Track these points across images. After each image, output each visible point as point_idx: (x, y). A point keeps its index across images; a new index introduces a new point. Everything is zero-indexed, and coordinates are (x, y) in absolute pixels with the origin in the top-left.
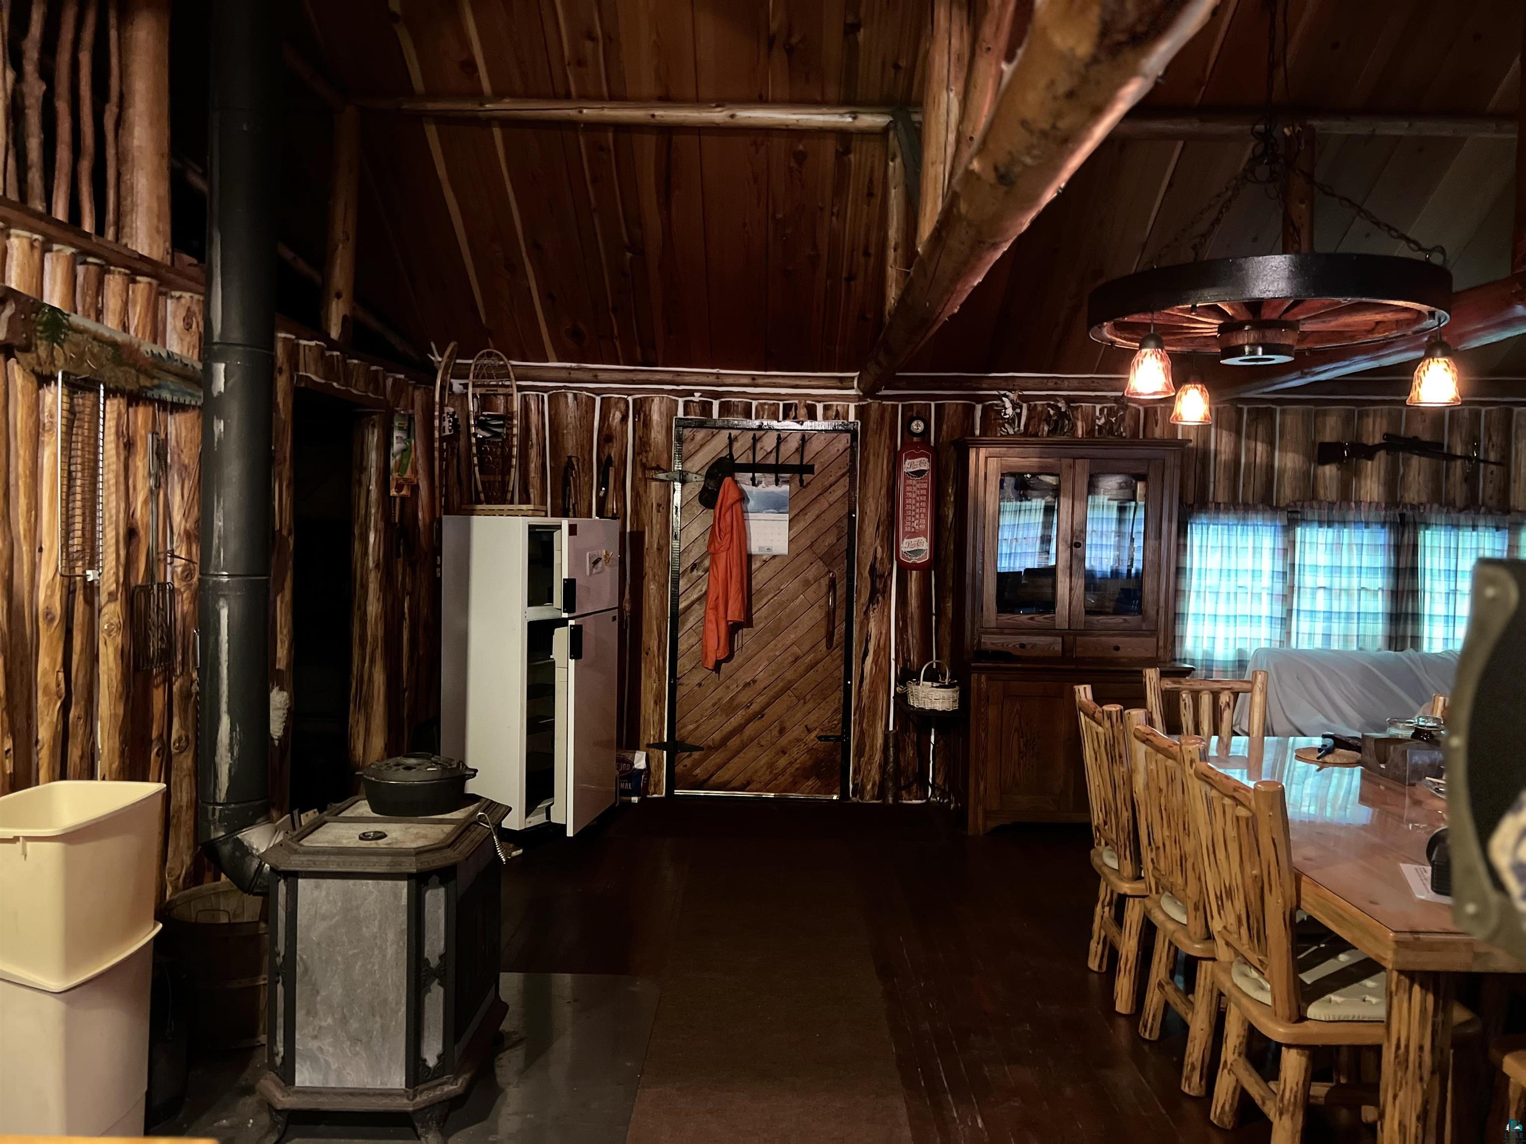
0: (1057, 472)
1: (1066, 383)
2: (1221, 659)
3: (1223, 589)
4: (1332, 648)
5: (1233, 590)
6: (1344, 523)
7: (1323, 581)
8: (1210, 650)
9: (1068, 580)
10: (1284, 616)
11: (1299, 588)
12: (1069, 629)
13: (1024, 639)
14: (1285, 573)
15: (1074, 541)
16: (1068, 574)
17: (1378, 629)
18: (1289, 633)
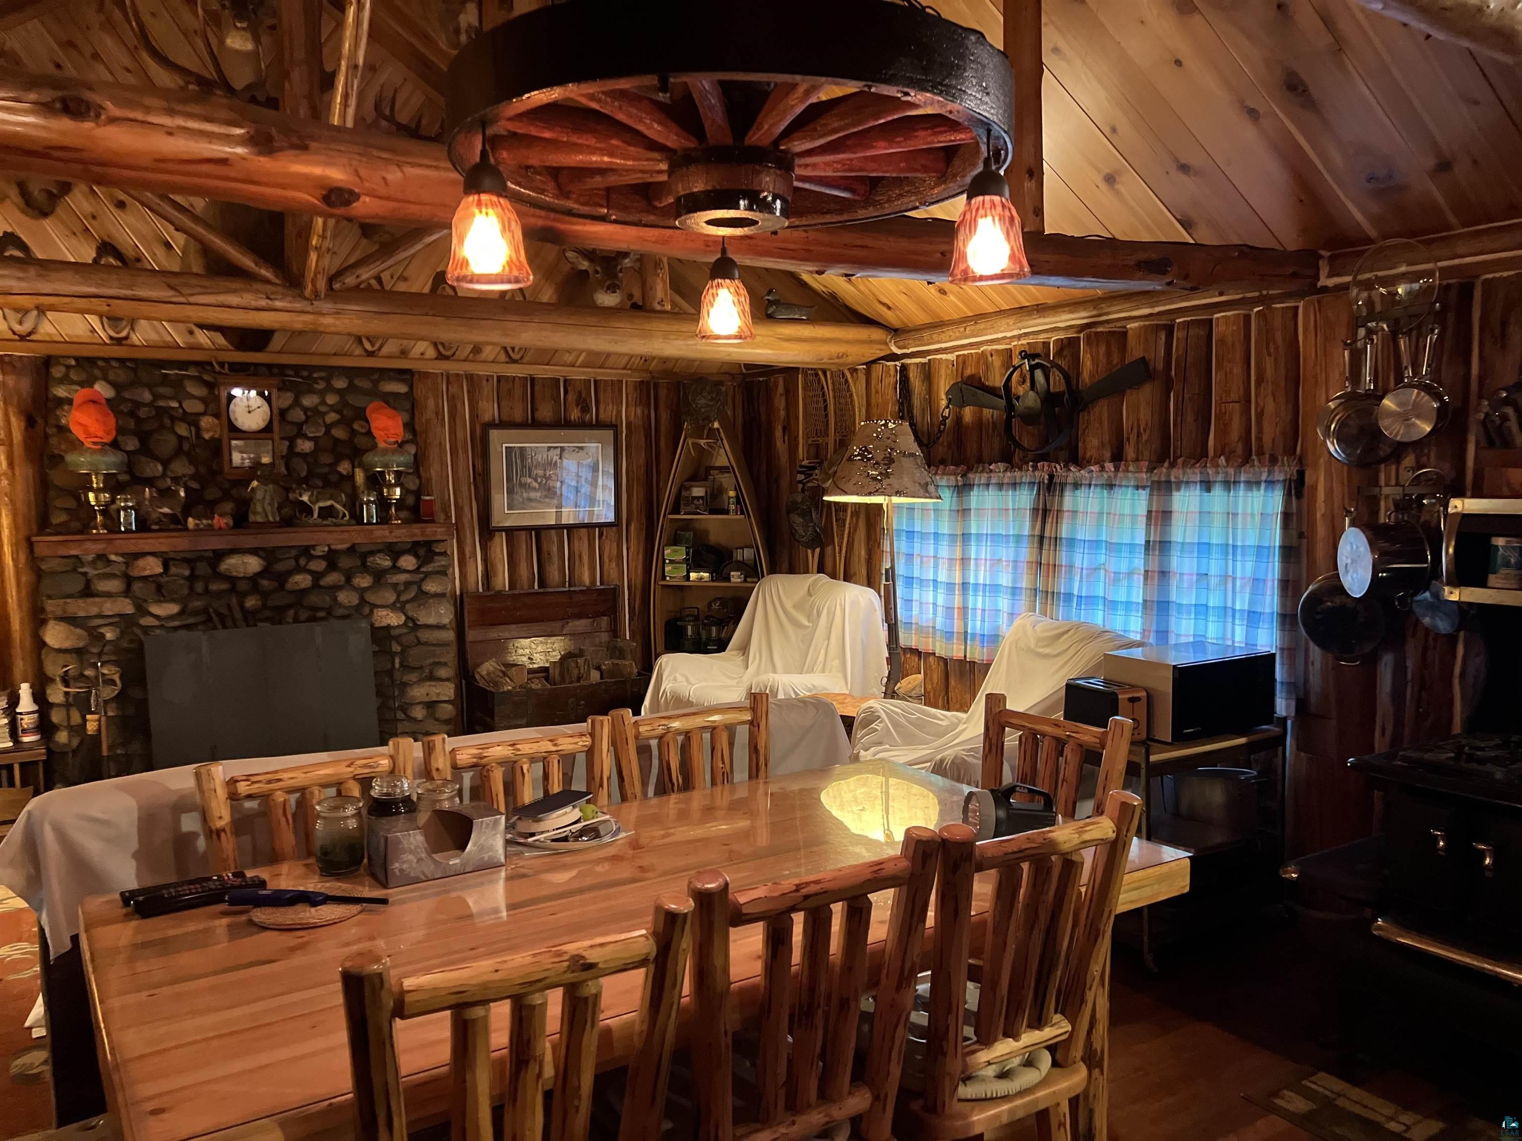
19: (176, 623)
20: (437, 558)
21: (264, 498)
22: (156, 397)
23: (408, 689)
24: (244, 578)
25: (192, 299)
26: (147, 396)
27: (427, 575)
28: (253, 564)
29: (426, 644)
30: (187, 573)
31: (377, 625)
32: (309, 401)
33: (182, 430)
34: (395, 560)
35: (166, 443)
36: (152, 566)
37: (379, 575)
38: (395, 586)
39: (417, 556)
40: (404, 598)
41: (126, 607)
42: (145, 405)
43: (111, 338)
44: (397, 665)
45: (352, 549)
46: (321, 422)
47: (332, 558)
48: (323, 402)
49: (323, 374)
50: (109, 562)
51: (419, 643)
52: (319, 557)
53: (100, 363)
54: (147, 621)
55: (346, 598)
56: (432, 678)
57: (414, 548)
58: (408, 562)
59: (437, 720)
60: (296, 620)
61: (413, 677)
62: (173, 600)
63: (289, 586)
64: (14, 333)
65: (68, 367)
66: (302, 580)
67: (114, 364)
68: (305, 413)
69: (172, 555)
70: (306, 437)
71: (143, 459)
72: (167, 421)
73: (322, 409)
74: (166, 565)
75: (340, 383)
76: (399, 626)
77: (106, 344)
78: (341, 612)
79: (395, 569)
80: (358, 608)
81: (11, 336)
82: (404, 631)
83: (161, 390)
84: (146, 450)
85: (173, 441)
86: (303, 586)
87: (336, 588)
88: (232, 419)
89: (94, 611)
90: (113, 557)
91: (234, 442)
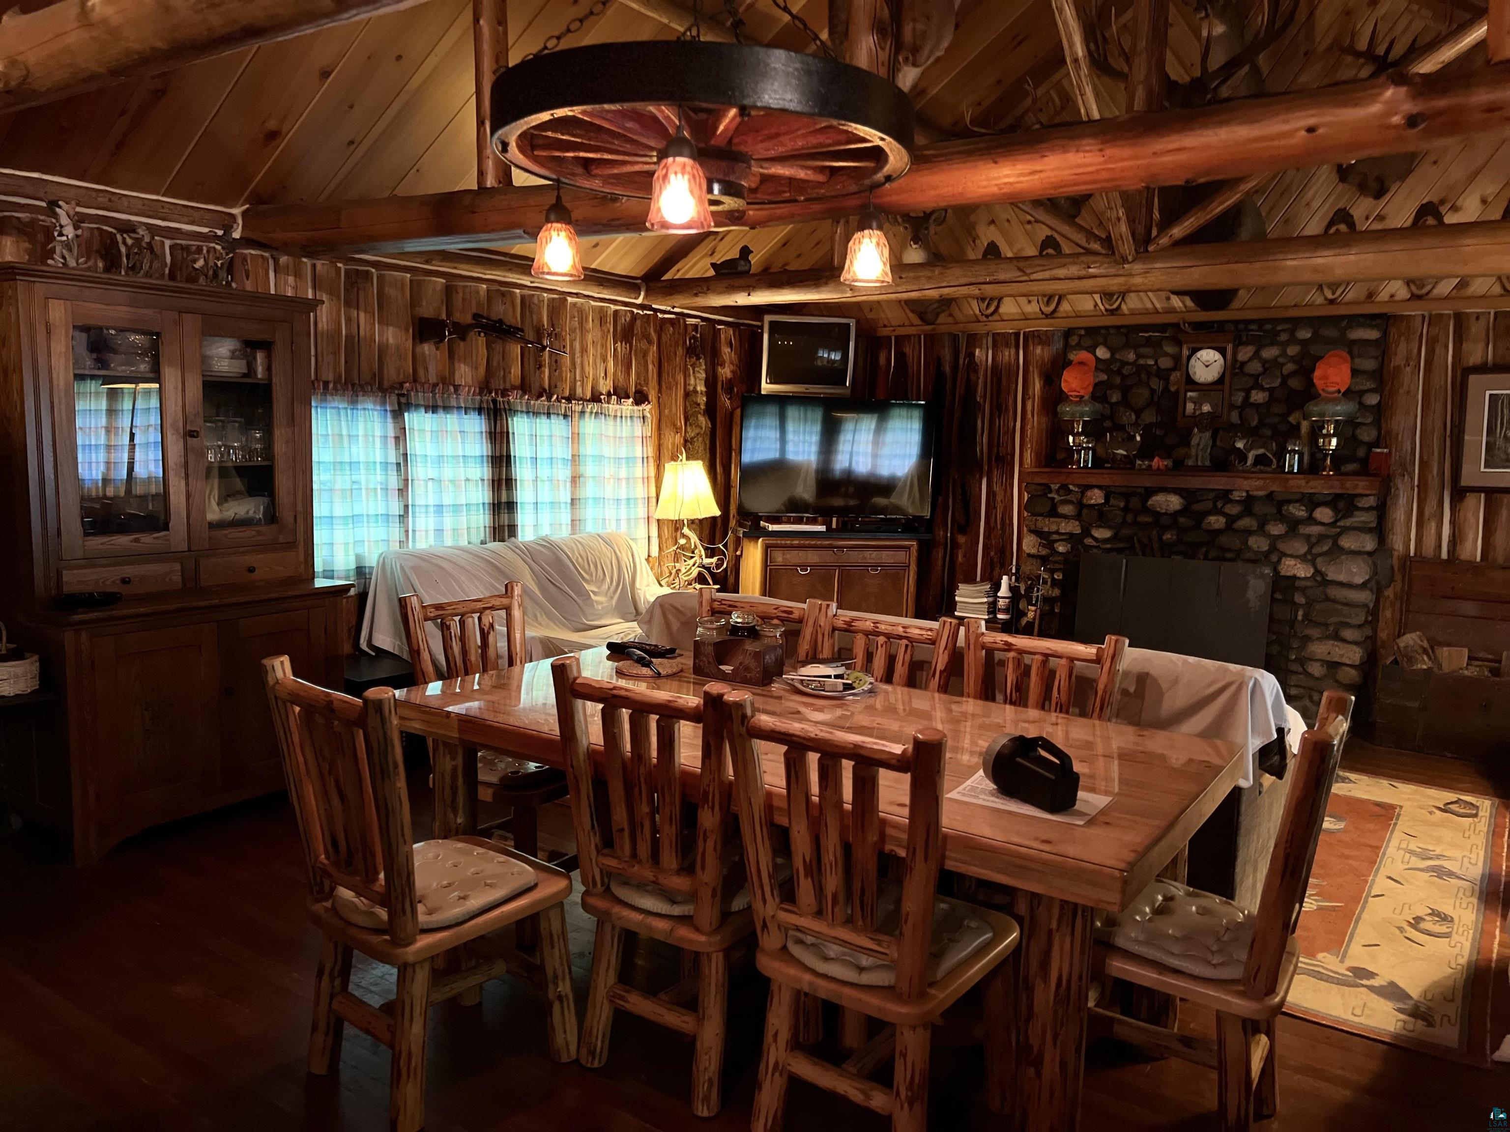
0: (157, 330)
1: (125, 202)
2: (342, 568)
3: (338, 486)
4: (446, 545)
5: (348, 486)
6: (447, 409)
7: (432, 473)
8: (329, 559)
9: (183, 483)
10: (402, 513)
11: (412, 480)
12: (189, 550)
13: (129, 571)
14: (398, 464)
15: (189, 428)
16: (183, 475)
17: (482, 520)
18: (407, 531)
19: (1108, 546)
20: (1356, 513)
21: (1198, 444)
22: (1139, 356)
23: (1310, 644)
24: (1165, 514)
25: (1034, 277)
26: (1132, 356)
27: (1345, 530)
28: (1174, 502)
29: (1334, 601)
30: (1122, 505)
31: (1283, 573)
32: (1269, 353)
33: (1156, 384)
34: (1311, 510)
35: (1141, 395)
36: (1096, 497)
37: (1294, 525)
38: (1308, 537)
39: (1335, 510)
40: (1316, 550)
41: (1073, 527)
42: (1129, 364)
43: (1106, 310)
44: (1300, 618)
45: (1270, 496)
46: (1279, 374)
47: (1249, 502)
48: (1284, 353)
49: (1286, 326)
50: (1070, 492)
51: (1328, 599)
52: (1237, 501)
53: (1103, 331)
54: (1089, 541)
55: (1258, 543)
56: (1336, 637)
57: (1333, 502)
58: (1324, 514)
59: (1337, 681)
60: (1206, 558)
61: (1315, 632)
62: (1109, 527)
63: (1204, 525)
64: (1043, 313)
65: (1081, 336)
66: (1216, 522)
67: (1112, 331)
68: (1263, 366)
69: (1112, 489)
70: (1262, 389)
71: (1122, 409)
72: (1144, 377)
73: (1281, 360)
74: (1107, 498)
75: (1304, 334)
76: (1306, 578)
77: (1103, 315)
78: (1249, 555)
79: (1311, 520)
80: (1267, 554)
81: (1041, 316)
82: (1309, 584)
83: (1142, 350)
84: (1125, 402)
85: (1146, 393)
86: (1216, 526)
87: (1248, 532)
88: (1191, 372)
89: (1054, 528)
90: (1071, 487)
91: (1189, 394)
